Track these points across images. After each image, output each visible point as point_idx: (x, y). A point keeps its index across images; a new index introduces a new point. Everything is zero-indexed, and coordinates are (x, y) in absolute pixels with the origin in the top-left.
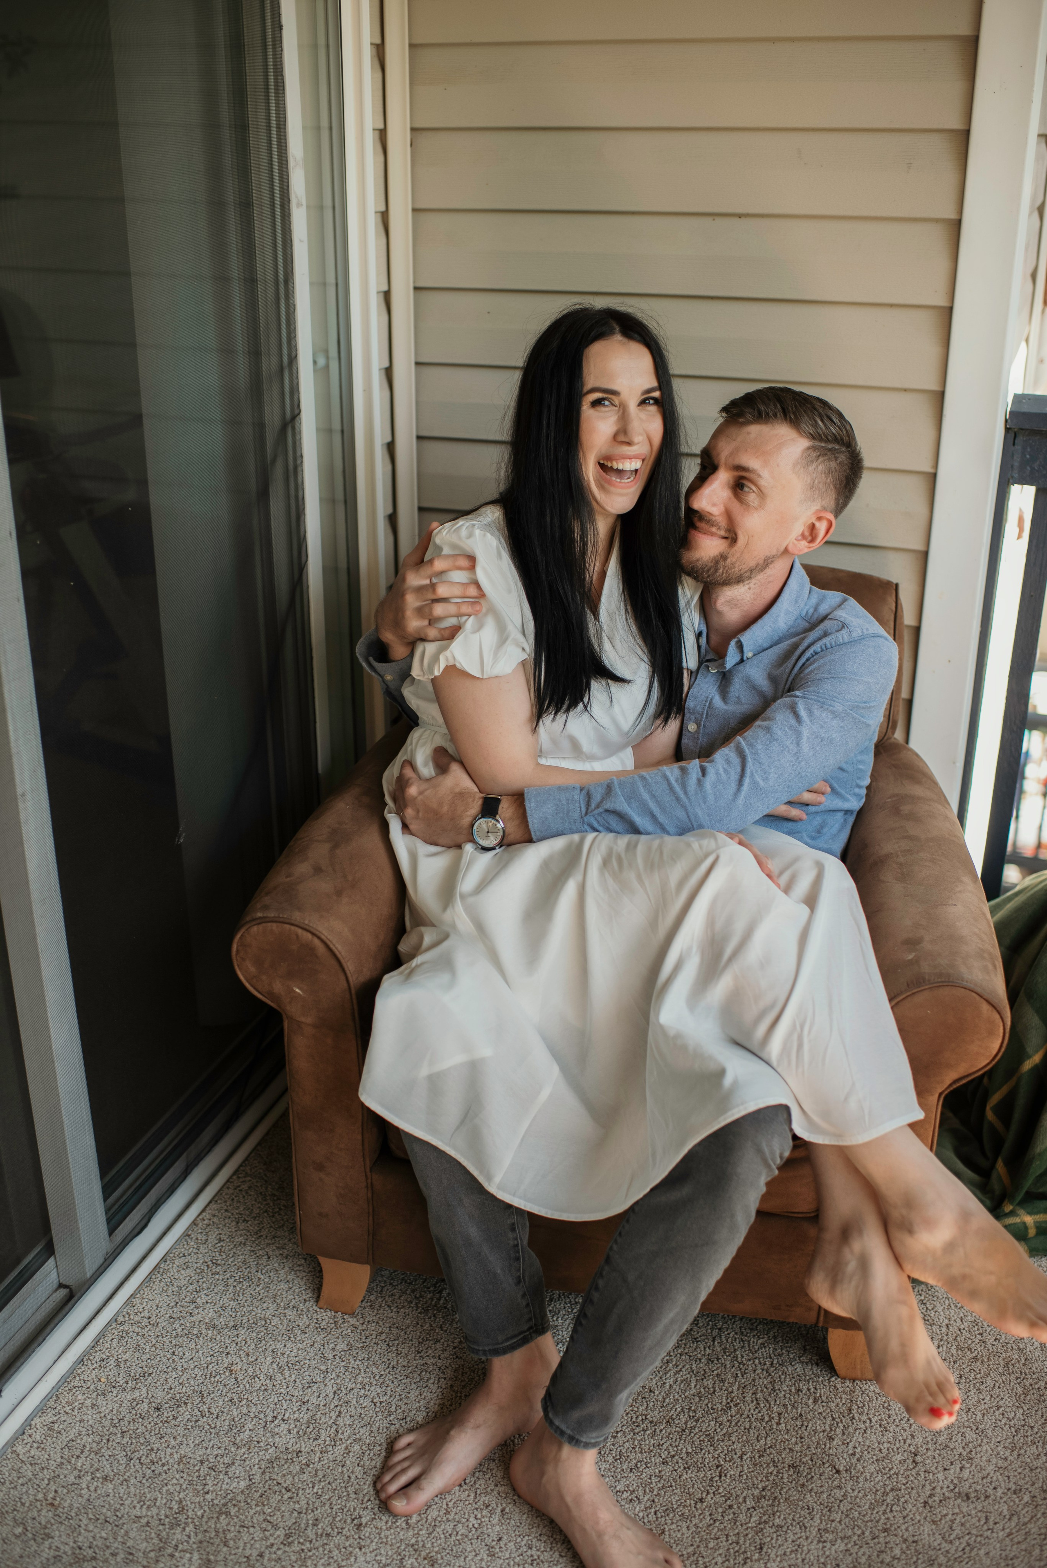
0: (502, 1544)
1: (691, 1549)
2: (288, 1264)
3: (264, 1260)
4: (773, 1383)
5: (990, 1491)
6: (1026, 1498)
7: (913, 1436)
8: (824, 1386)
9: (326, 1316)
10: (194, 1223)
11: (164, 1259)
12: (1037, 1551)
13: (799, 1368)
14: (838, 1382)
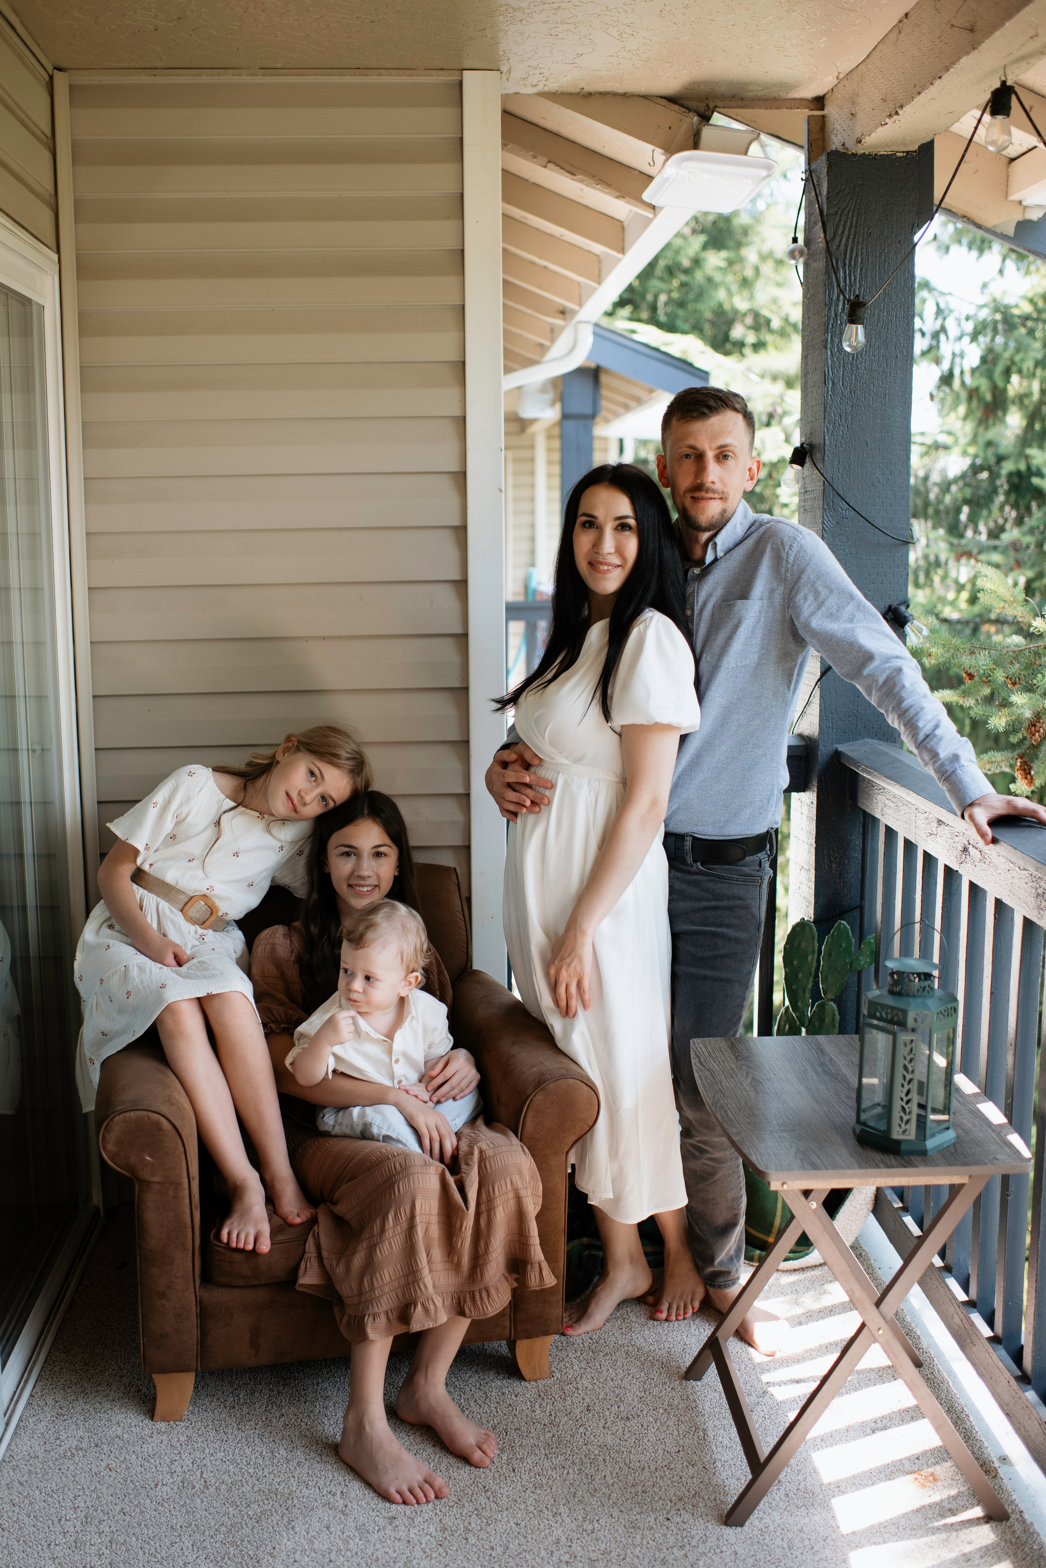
0: (349, 1507)
1: (471, 1482)
2: (118, 1404)
3: (98, 1405)
4: (485, 1393)
5: (639, 1413)
6: (661, 1411)
7: (583, 1399)
8: (517, 1386)
9: (162, 1425)
10: (32, 1396)
11: (20, 1420)
12: (676, 1432)
13: (499, 1383)
14: (527, 1384)
